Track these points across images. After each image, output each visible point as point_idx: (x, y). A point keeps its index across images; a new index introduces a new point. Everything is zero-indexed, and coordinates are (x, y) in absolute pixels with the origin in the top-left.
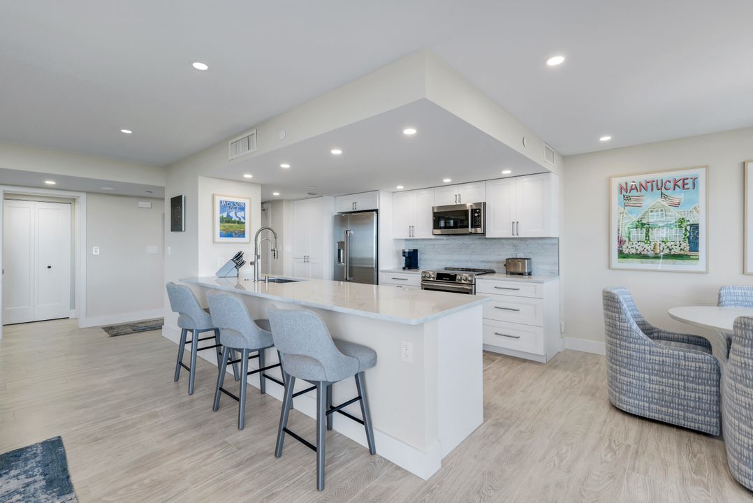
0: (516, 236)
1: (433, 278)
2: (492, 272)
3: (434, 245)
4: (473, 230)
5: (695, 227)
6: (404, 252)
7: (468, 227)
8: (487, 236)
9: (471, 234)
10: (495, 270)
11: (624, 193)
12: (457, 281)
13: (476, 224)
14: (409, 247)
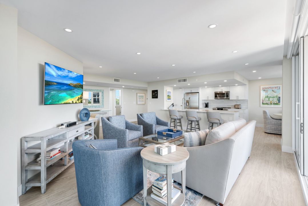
0: (238, 99)
5: (280, 97)
6: (205, 103)
8: (230, 99)
9: (226, 99)
10: (232, 107)
11: (264, 89)
13: (227, 96)
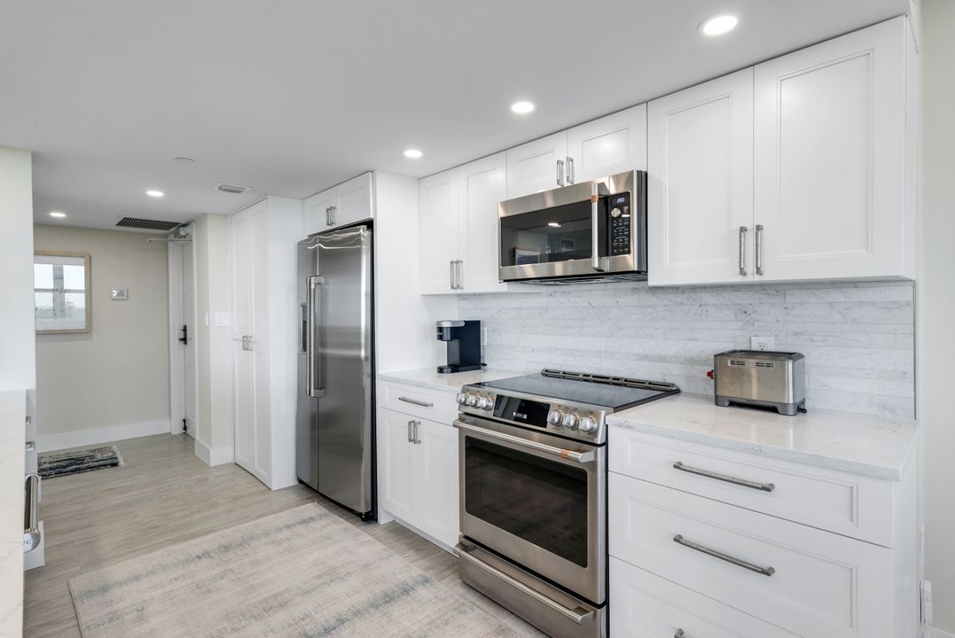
0: (752, 278)
1: (487, 408)
2: (667, 391)
3: (519, 309)
4: (607, 264)
6: (440, 329)
7: (589, 255)
8: (653, 280)
9: (600, 274)
10: (680, 384)
12: (549, 428)
13: (614, 240)
14: (455, 315)
